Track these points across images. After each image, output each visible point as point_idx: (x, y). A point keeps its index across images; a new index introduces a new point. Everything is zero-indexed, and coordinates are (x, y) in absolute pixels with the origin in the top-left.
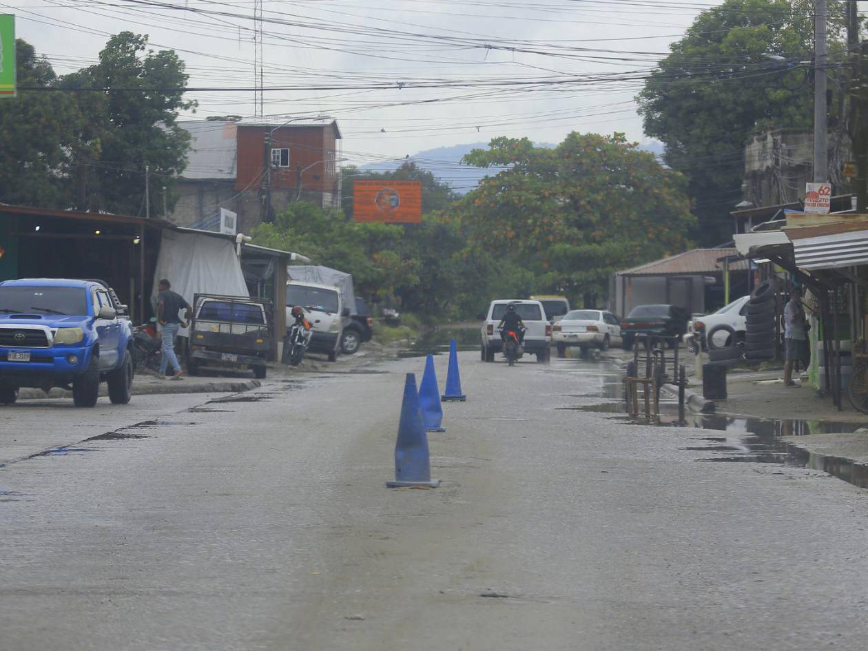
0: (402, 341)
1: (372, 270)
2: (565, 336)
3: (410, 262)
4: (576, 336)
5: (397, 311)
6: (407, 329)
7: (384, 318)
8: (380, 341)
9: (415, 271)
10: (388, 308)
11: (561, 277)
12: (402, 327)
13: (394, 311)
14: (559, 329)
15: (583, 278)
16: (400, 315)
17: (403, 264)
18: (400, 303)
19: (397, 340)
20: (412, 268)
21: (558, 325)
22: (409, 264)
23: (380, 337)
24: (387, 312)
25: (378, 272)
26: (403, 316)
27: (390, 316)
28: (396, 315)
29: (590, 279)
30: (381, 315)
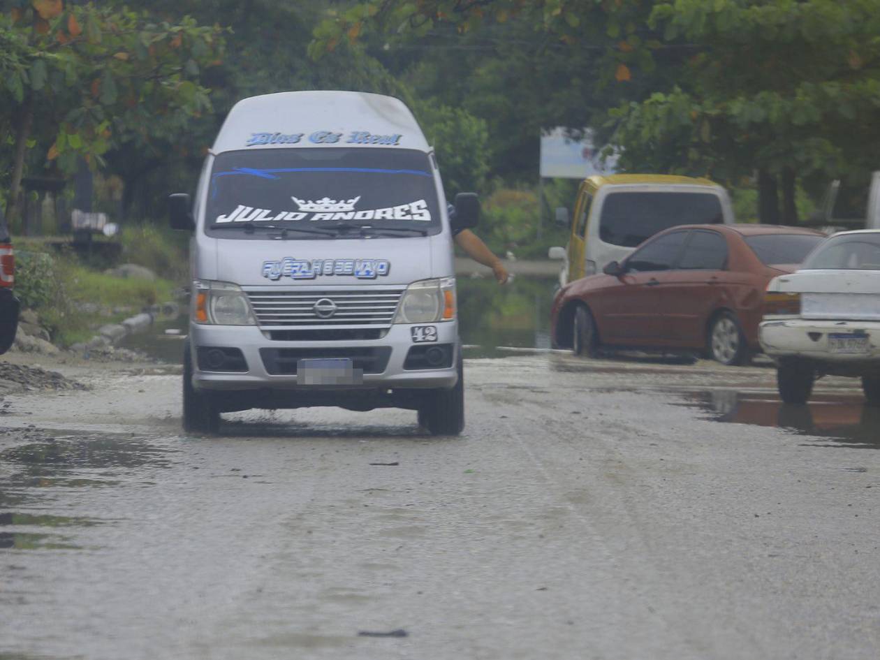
0: (132, 321)
1: (27, 58)
2: (815, 336)
3: (176, 29)
4: (860, 334)
5: (112, 218)
6: (142, 275)
7: (72, 239)
8: (54, 333)
9: (193, 68)
10: (86, 209)
11: (696, 109)
12: (125, 267)
13: (102, 217)
14: (791, 304)
15: (774, 115)
16: (119, 233)
17: (146, 38)
18: (118, 195)
19: (119, 319)
20: (185, 52)
21: (784, 288)
22: (169, 39)
23: (56, 314)
24: (80, 219)
25: (51, 68)
26: (129, 233)
27: (90, 231)
28: (110, 229)
29: (799, 120)
30: (65, 226)
